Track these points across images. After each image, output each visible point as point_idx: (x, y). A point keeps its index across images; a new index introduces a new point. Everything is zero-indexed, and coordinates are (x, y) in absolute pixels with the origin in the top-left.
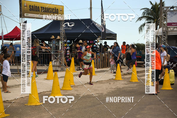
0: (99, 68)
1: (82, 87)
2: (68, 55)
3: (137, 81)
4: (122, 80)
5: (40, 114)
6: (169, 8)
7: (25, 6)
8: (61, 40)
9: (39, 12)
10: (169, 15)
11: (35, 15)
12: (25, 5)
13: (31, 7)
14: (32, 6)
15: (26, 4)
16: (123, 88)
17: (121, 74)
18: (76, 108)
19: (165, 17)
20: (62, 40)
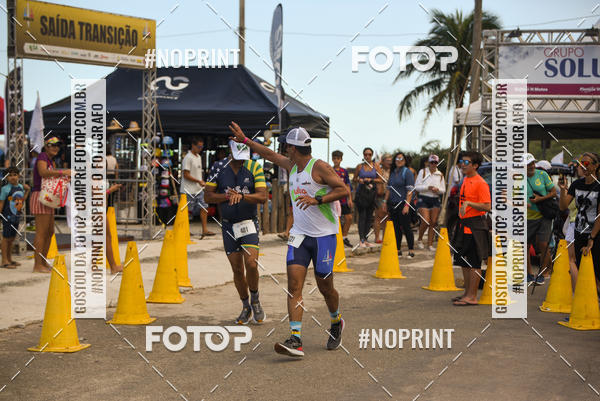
0: (271, 232)
1: (215, 295)
2: (164, 187)
3: (398, 275)
4: (348, 273)
5: (82, 380)
6: (506, 35)
7: (27, 19)
8: (146, 135)
9: (74, 38)
10: (506, 57)
11: (61, 51)
12: (28, 16)
13: (47, 24)
14: (52, 19)
15: (31, 11)
16: (353, 298)
17: (346, 252)
18: (202, 363)
19: (492, 66)
20: (149, 134)
